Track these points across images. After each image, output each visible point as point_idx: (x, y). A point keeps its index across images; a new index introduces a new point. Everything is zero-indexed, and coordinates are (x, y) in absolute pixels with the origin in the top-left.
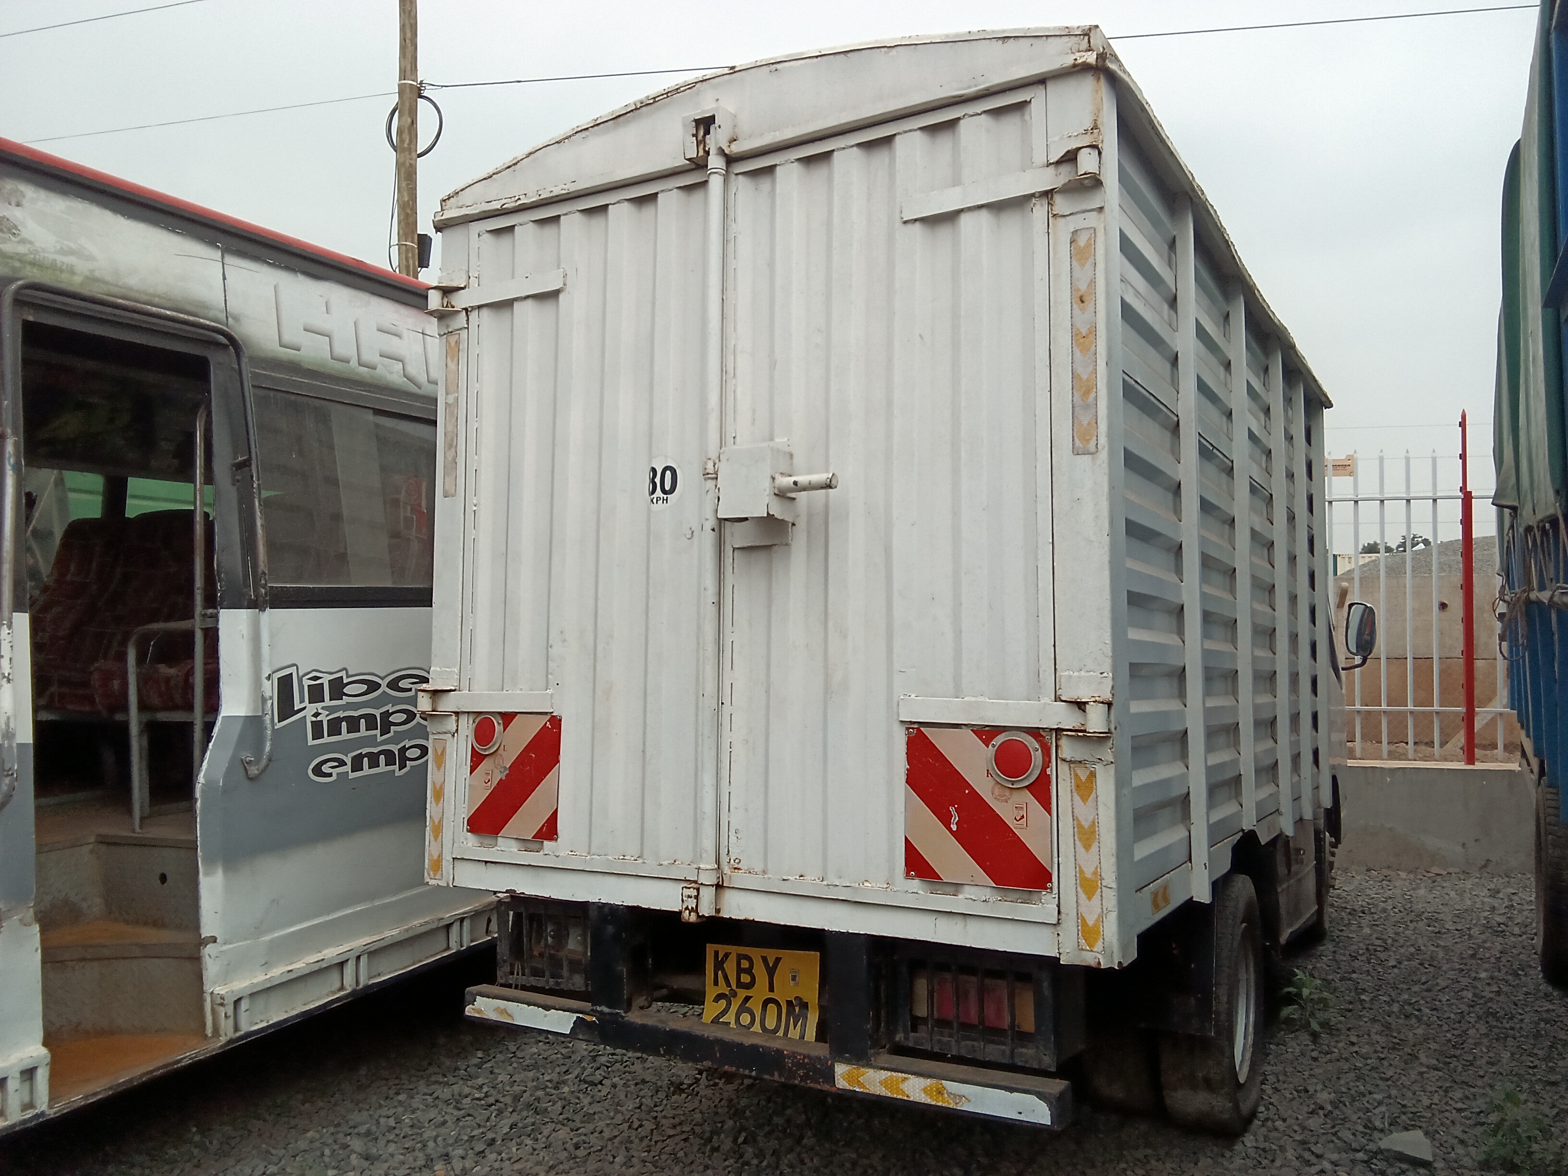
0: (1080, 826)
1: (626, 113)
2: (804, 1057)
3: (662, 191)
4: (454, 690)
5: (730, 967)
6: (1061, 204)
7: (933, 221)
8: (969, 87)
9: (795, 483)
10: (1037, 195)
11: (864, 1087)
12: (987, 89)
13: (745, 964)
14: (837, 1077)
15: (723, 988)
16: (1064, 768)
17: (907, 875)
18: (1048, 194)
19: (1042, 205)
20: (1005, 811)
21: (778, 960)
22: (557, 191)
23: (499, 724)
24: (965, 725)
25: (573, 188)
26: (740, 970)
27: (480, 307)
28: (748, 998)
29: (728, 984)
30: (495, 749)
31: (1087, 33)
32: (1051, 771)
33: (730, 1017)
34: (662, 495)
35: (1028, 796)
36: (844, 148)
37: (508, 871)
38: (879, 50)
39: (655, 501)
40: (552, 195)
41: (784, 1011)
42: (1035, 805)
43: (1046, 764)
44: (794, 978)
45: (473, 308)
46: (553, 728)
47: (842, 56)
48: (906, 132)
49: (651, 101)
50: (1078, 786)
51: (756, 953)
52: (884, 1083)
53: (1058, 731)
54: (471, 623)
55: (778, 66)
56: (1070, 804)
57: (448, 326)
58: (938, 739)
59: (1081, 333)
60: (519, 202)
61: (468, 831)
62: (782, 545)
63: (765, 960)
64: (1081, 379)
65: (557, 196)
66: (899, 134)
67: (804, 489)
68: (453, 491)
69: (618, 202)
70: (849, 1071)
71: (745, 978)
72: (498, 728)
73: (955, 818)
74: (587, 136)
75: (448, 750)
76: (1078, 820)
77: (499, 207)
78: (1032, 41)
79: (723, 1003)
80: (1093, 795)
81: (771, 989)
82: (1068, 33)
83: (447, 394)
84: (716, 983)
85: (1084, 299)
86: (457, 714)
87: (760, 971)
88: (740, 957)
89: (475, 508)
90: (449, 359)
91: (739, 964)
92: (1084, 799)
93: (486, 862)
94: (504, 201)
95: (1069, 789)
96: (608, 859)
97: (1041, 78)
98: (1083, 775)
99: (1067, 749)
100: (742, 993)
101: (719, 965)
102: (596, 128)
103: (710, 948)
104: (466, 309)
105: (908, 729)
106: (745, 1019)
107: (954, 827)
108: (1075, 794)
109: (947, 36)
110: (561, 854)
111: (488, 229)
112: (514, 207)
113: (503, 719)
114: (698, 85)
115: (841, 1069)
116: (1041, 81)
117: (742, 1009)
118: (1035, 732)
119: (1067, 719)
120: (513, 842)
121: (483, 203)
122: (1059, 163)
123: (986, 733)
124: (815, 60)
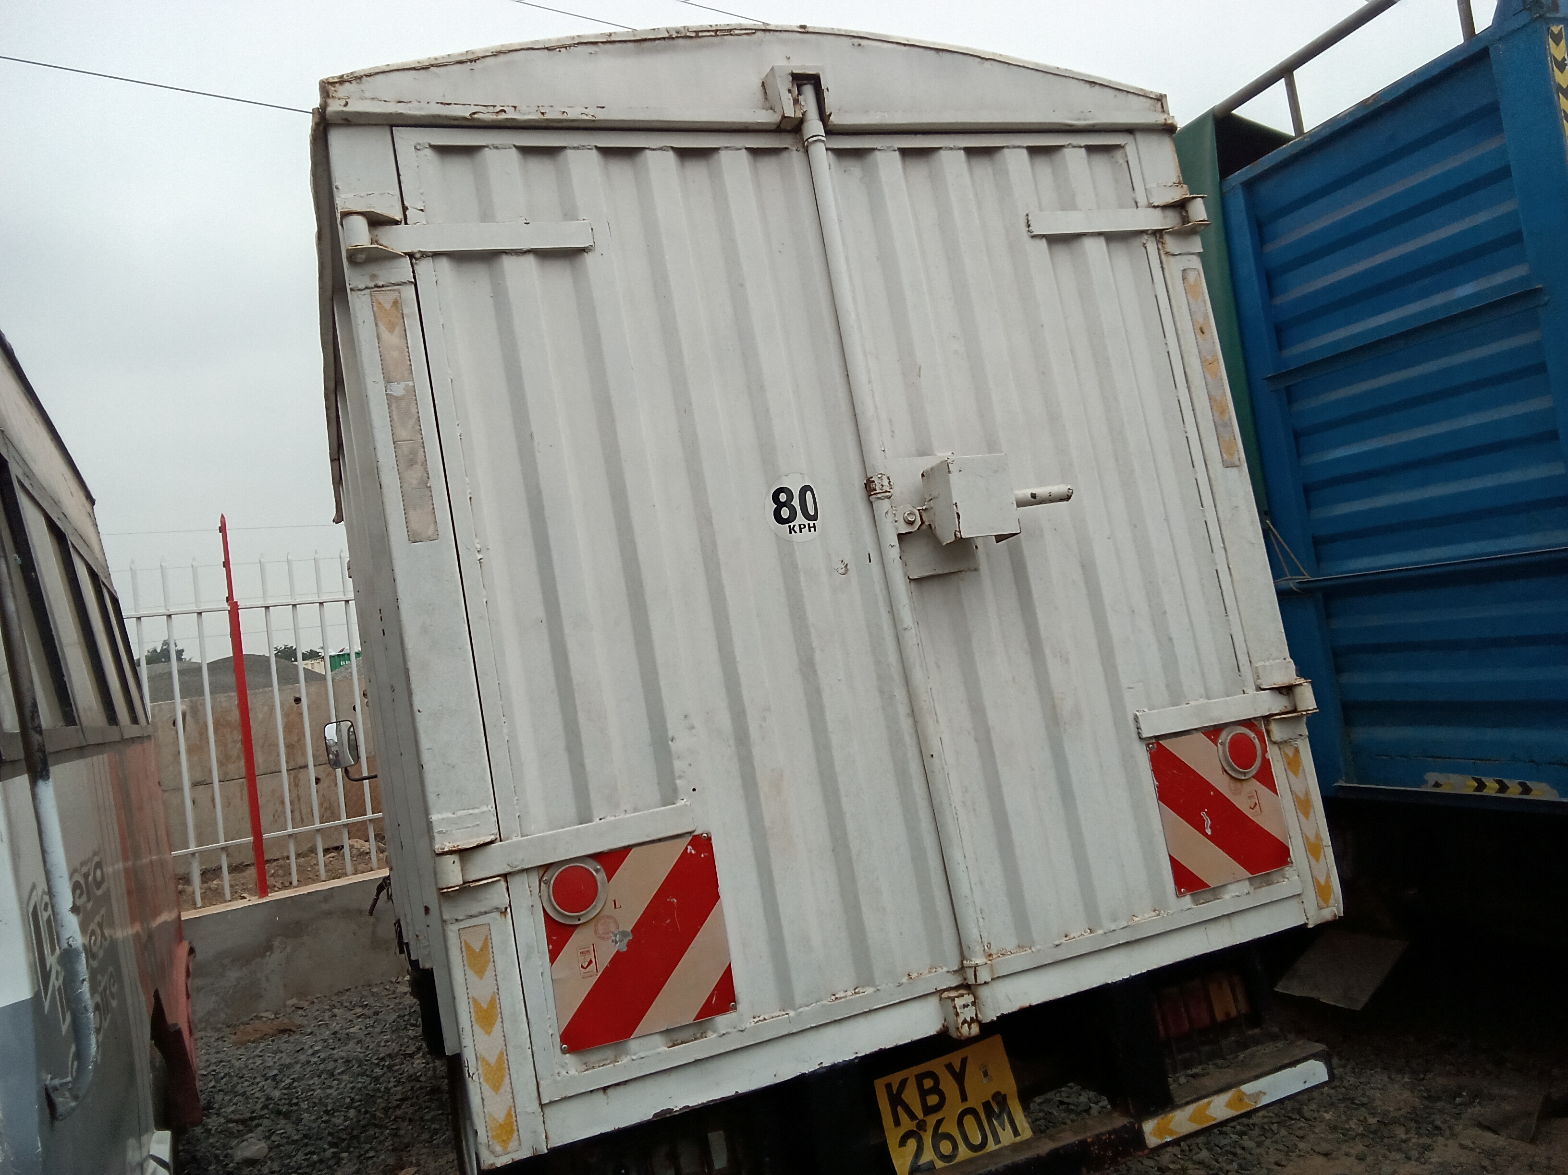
0: (1297, 797)
1: (655, 39)
2: (1110, 1136)
3: (727, 148)
4: (492, 842)
5: (911, 1095)
6: (1171, 245)
7: (1053, 240)
8: (1079, 119)
9: (1033, 496)
10: (1150, 232)
11: (1177, 1133)
12: (1094, 125)
13: (928, 1083)
14: (1147, 1136)
15: (907, 1124)
16: (1276, 748)
17: (1179, 894)
18: (1158, 234)
19: (1152, 241)
20: (1242, 803)
21: (964, 1062)
22: (574, 114)
23: (597, 871)
24: (1195, 729)
25: (601, 115)
26: (924, 1094)
27: (436, 255)
28: (939, 1122)
29: (912, 1116)
30: (598, 911)
31: (1160, 99)
32: (1269, 756)
33: (928, 1155)
34: (806, 522)
35: (1256, 785)
36: (951, 149)
37: (650, 1086)
38: (972, 58)
39: (797, 529)
40: (565, 117)
41: (983, 1116)
42: (1263, 790)
43: (1265, 751)
44: (986, 1074)
45: (424, 255)
46: (699, 853)
47: (933, 52)
48: (1015, 147)
49: (693, 35)
50: (1289, 764)
51: (937, 1065)
52: (1192, 1119)
53: (1267, 718)
54: (505, 731)
55: (863, 42)
56: (1287, 781)
57: (373, 277)
58: (1176, 748)
59: (1207, 360)
60: (503, 116)
61: (564, 1052)
62: (969, 570)
63: (949, 1067)
64: (1216, 400)
65: (573, 121)
66: (1008, 147)
67: (1042, 502)
68: (431, 532)
69: (661, 149)
70: (1158, 1124)
71: (933, 1100)
72: (600, 876)
73: (1208, 822)
74: (596, 53)
75: (496, 939)
76: (1296, 794)
77: (467, 115)
78: (1117, 93)
79: (912, 1144)
80: (1301, 768)
81: (964, 1098)
82: (1143, 95)
83: (388, 381)
84: (897, 1123)
85: (1204, 330)
86: (505, 876)
87: (948, 1085)
88: (920, 1078)
89: (480, 556)
90: (382, 328)
91: (920, 1086)
92: (1296, 773)
93: (605, 1089)
94: (476, 109)
95: (1283, 767)
96: (823, 1006)
97: (1128, 127)
98: (1290, 752)
99: (1278, 732)
100: (932, 1120)
101: (896, 1100)
102: (608, 46)
103: (880, 1085)
104: (411, 255)
105: (1148, 745)
106: (946, 1147)
107: (1209, 832)
108: (1288, 771)
109: (1037, 64)
110: (748, 1025)
111: (433, 143)
112: (493, 121)
113: (600, 862)
114: (759, 34)
115: (1149, 1127)
116: (1130, 130)
117: (938, 1137)
118: (1248, 723)
119: (1271, 704)
120: (657, 1037)
121: (433, 104)
122: (1165, 207)
123: (1213, 732)
124: (903, 48)
